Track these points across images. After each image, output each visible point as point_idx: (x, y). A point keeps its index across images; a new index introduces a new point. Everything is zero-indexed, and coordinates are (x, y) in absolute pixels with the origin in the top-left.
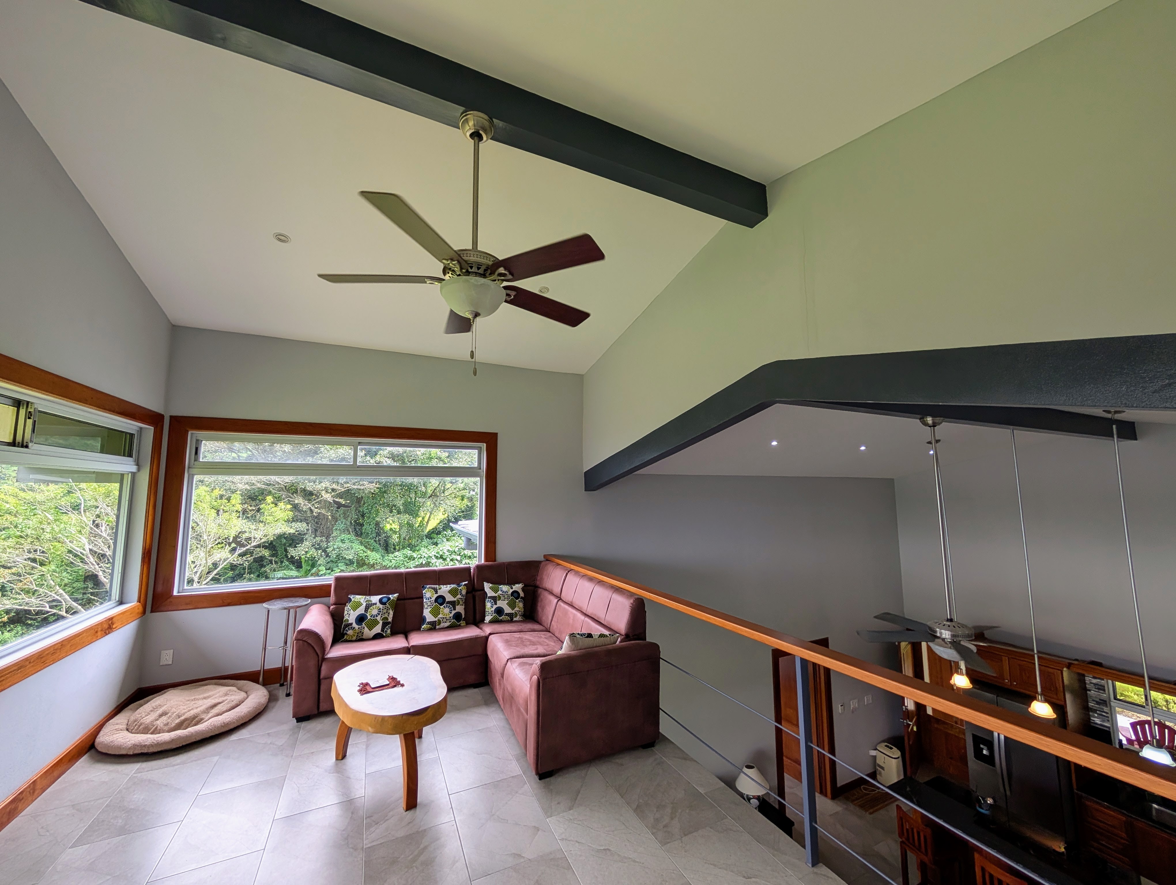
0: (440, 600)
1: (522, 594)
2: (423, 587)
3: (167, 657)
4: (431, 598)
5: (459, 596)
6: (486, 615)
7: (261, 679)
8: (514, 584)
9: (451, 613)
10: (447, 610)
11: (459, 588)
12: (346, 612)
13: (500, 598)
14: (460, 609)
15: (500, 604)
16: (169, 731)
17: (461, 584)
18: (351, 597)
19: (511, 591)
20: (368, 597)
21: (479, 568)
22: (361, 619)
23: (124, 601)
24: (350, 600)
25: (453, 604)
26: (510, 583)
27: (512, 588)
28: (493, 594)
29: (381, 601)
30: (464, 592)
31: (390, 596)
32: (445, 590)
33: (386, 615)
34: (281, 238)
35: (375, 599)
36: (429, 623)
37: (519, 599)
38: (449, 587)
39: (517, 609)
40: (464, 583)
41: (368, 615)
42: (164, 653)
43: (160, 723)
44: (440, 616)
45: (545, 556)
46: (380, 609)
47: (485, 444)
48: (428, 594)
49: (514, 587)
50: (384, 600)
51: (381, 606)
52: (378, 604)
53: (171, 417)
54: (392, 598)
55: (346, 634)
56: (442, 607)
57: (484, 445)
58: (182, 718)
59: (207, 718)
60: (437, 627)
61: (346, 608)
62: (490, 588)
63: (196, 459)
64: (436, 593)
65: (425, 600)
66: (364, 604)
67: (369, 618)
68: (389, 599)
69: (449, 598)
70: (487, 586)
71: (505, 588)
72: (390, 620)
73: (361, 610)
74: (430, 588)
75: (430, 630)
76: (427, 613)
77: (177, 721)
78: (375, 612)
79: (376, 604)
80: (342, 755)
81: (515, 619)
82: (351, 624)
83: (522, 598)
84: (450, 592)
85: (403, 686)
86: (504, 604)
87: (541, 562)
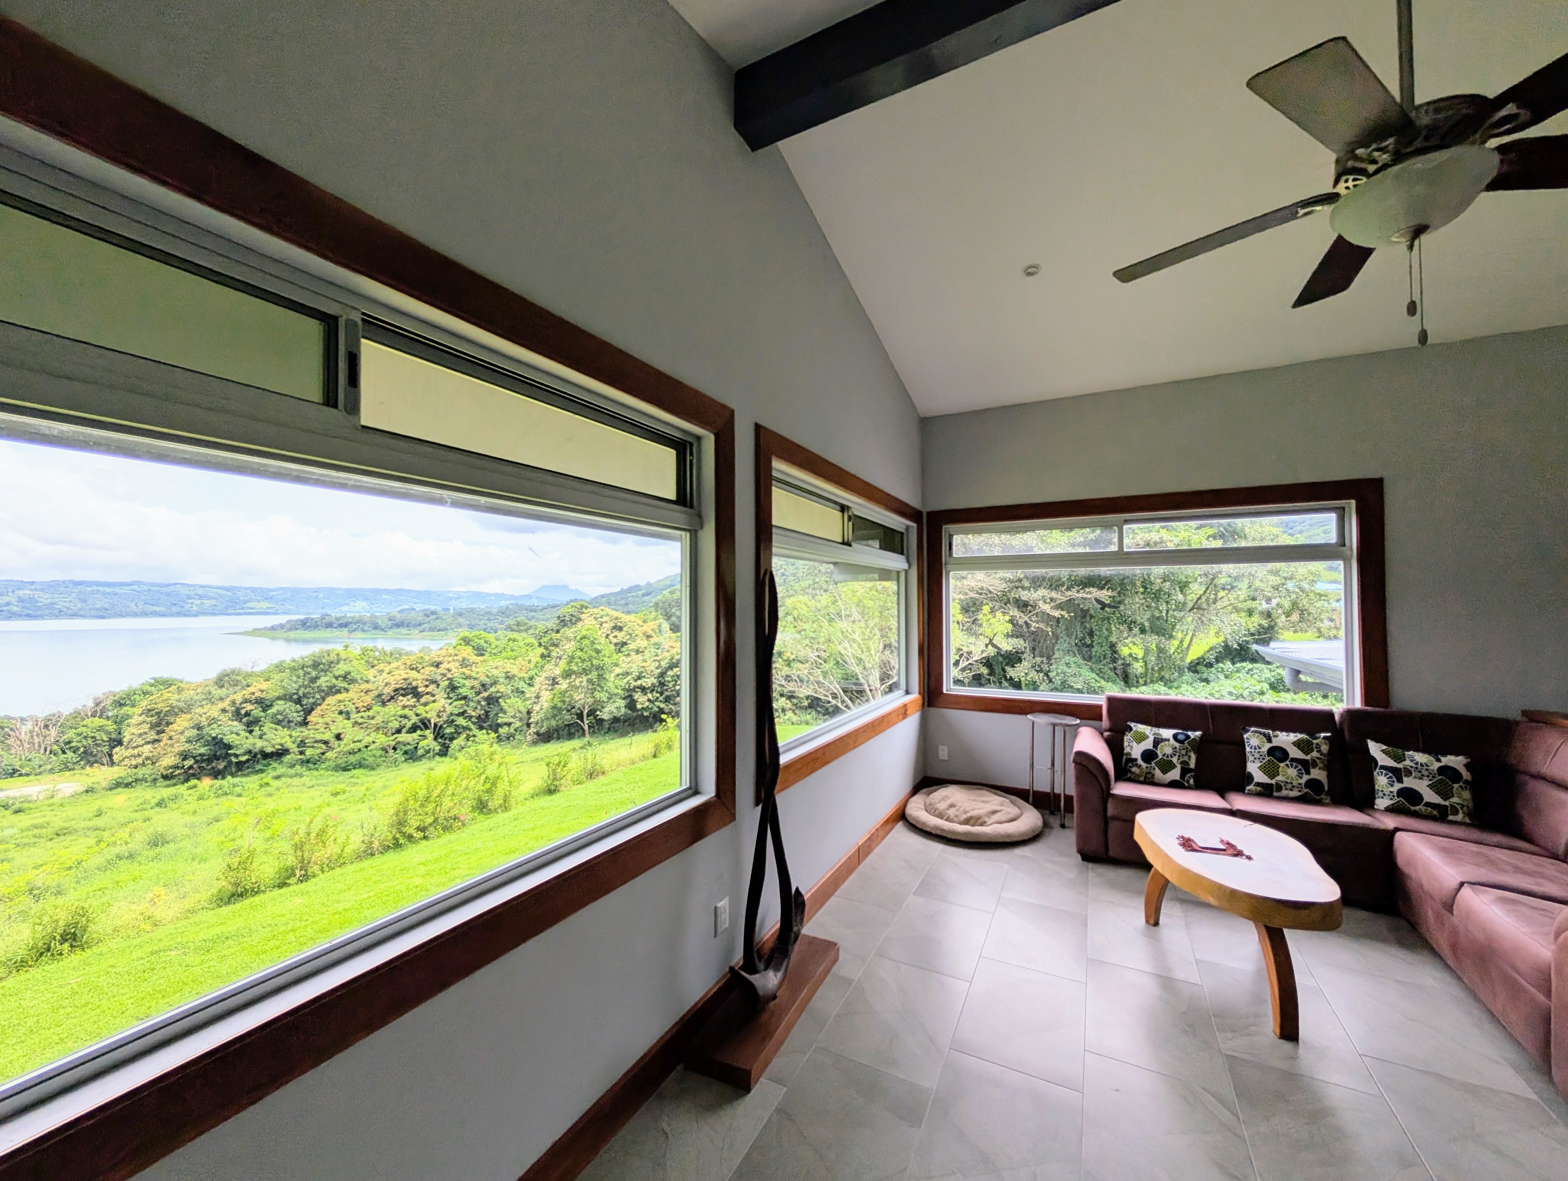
0: (1278, 754)
1: (1466, 775)
2: (1244, 729)
3: (943, 753)
4: (1260, 748)
5: (1315, 754)
6: (1377, 796)
7: (1031, 799)
8: (1445, 754)
9: (1301, 778)
10: (1292, 772)
11: (1315, 741)
12: (1126, 744)
13: (1408, 773)
14: (1318, 774)
15: (1409, 782)
16: (961, 823)
17: (1318, 735)
18: (1132, 725)
19: (1437, 765)
20: (1155, 730)
21: (1351, 714)
22: (1148, 756)
23: (910, 690)
24: (1131, 729)
25: (1306, 766)
26: (1436, 751)
27: (1439, 760)
28: (1391, 763)
29: (1175, 737)
30: (1325, 748)
31: (1189, 733)
32: (1286, 739)
33: (1186, 758)
34: (1031, 271)
35: (1167, 733)
36: (1258, 784)
37: (1461, 784)
38: (1293, 737)
39: (1455, 800)
40: (1322, 735)
41: (1158, 752)
42: (941, 747)
43: (952, 812)
44: (1280, 778)
45: (1525, 713)
46: (1175, 748)
47: (1353, 502)
48: (1253, 739)
49: (1443, 759)
50: (1181, 737)
51: (1177, 745)
52: (1172, 741)
53: (928, 513)
54: (1192, 737)
55: (1131, 772)
56: (1282, 765)
57: (1350, 504)
58: (969, 815)
59: (989, 823)
60: (1275, 794)
61: (1125, 738)
62: (1383, 751)
63: (951, 555)
64: (1269, 740)
65: (1248, 749)
66: (1152, 738)
67: (1160, 756)
68: (1188, 737)
69: (1295, 753)
70: (1375, 749)
71: (1421, 758)
72: (1192, 765)
73: (1148, 744)
74: (1256, 732)
75: (1259, 795)
76: (1253, 768)
77: (965, 816)
78: (1169, 751)
79: (1168, 740)
80: (1153, 919)
81: (1451, 818)
82: (1136, 760)
83: (1466, 782)
84: (1298, 744)
85: (1249, 858)
86: (1422, 787)
87: (1517, 723)
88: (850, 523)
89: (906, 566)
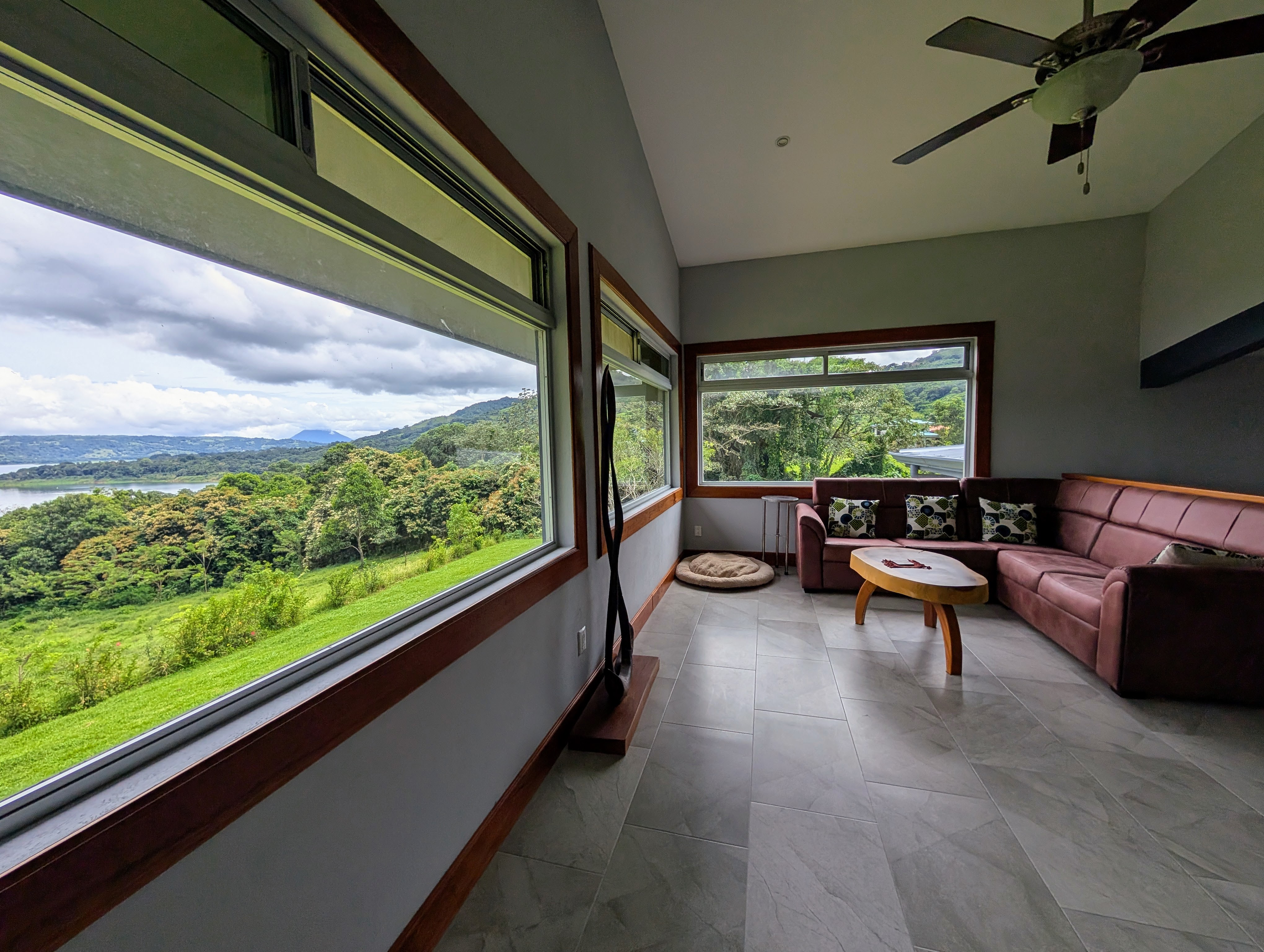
0: (928, 510)
1: (1034, 515)
2: (906, 496)
3: (698, 531)
4: (916, 508)
5: (949, 509)
6: (984, 533)
8: (1022, 503)
9: (941, 525)
10: (936, 522)
11: (949, 501)
12: (830, 512)
13: (1002, 516)
14: (951, 522)
15: (1003, 522)
16: (720, 576)
17: (951, 496)
18: (834, 499)
19: (1019, 510)
20: (850, 501)
21: (969, 481)
22: (846, 519)
23: (674, 485)
24: (833, 501)
25: (943, 516)
26: (1017, 501)
27: (1019, 507)
28: (993, 511)
29: (863, 504)
30: (955, 505)
31: (871, 501)
32: (932, 500)
33: (870, 519)
34: (782, 142)
35: (857, 503)
36: (915, 532)
37: (1031, 521)
38: (936, 499)
39: (1028, 531)
40: (953, 496)
41: (852, 516)
42: (696, 527)
43: (711, 570)
44: (928, 526)
45: (1064, 475)
46: (863, 512)
47: (976, 338)
48: (912, 503)
49: (1022, 506)
50: (866, 504)
51: (864, 510)
52: (861, 507)
53: (685, 346)
54: (874, 503)
55: (834, 530)
56: (929, 517)
57: (973, 339)
58: (724, 570)
59: (739, 574)
60: (925, 537)
61: (830, 508)
62: (988, 504)
63: (702, 379)
64: (922, 502)
65: (908, 509)
66: (848, 506)
67: (854, 518)
68: (871, 504)
69: (938, 509)
70: (983, 503)
71: (1009, 506)
72: (874, 523)
73: (845, 511)
74: (914, 497)
75: (916, 538)
76: (911, 521)
77: (722, 572)
78: (859, 514)
79: (859, 507)
80: (860, 621)
81: (1025, 542)
82: (838, 522)
83: (1034, 519)
84: (938, 503)
85: (929, 568)
86: (1009, 524)
87: (1060, 481)
88: (639, 346)
89: (670, 387)
